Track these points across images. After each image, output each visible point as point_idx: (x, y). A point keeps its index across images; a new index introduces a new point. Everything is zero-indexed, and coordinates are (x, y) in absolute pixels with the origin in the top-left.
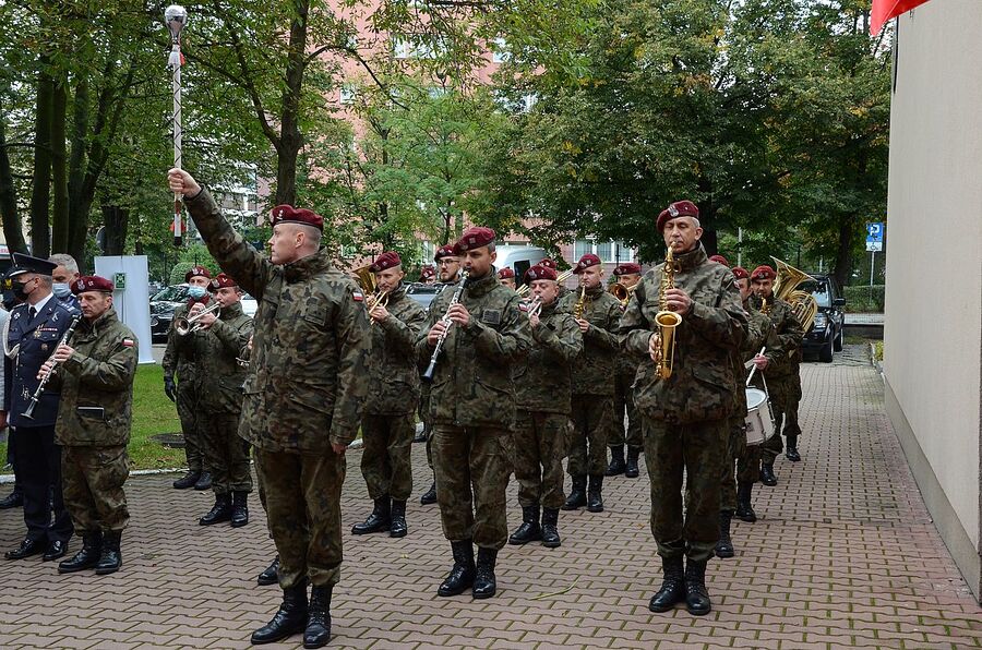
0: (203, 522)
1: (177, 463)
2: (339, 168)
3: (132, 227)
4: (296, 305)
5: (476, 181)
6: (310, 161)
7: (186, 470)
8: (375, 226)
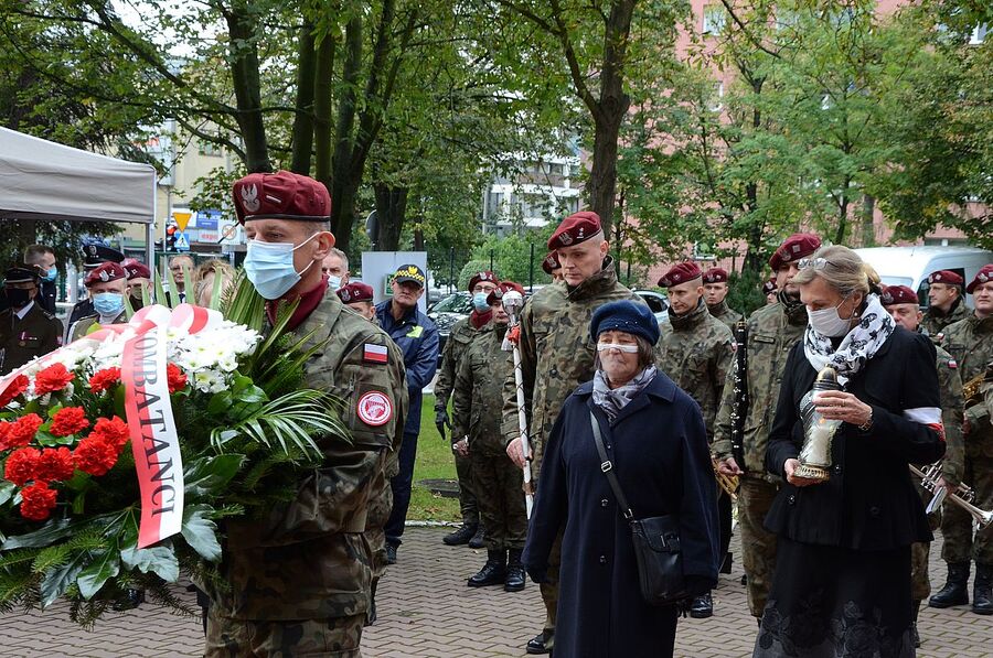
0: (472, 583)
1: (450, 514)
2: (690, 133)
3: (410, 212)
4: (577, 330)
5: (888, 151)
6: (650, 123)
7: (459, 524)
8: (737, 215)
